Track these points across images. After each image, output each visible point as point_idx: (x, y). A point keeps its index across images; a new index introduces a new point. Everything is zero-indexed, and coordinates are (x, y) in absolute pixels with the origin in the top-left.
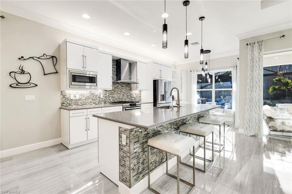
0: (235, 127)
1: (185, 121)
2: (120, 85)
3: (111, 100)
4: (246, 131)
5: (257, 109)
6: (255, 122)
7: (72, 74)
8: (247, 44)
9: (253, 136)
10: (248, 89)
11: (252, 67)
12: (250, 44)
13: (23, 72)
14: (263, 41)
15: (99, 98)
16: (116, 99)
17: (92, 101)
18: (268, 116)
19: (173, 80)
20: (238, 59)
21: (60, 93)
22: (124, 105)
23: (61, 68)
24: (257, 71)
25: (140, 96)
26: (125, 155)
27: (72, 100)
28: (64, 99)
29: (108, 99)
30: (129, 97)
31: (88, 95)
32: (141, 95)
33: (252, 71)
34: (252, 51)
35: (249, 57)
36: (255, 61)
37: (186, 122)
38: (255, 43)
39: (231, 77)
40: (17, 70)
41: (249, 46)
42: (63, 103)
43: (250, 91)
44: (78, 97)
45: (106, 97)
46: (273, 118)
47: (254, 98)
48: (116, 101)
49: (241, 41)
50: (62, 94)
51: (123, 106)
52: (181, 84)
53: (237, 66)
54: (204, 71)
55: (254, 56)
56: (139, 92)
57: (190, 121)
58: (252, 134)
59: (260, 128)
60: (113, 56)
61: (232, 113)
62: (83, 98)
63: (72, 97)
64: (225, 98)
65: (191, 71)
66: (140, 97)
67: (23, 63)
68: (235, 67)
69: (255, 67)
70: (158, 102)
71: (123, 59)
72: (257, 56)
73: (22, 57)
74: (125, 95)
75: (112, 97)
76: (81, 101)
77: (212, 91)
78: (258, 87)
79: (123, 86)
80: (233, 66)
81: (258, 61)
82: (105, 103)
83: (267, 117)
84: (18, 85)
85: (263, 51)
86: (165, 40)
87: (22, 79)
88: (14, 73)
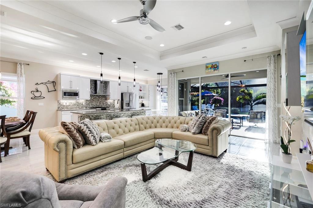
3: (91, 106)
7: (64, 91)
13: (37, 91)
15: (82, 104)
16: (94, 106)
17: (77, 106)
23: (58, 88)
25: (113, 103)
27: (64, 106)
28: (59, 105)
29: (88, 105)
30: (105, 104)
31: (75, 103)
40: (35, 90)
42: (59, 107)
44: (68, 104)
45: (87, 104)
48: (94, 107)
49: (168, 71)
50: (58, 102)
52: (149, 95)
56: (113, 101)
60: (91, 79)
62: (71, 105)
63: (64, 104)
65: (156, 86)
67: (37, 86)
71: (99, 80)
73: (37, 83)
74: (101, 103)
75: (92, 104)
79: (100, 97)
82: (86, 108)
84: (35, 98)
85: (176, 78)
87: (37, 94)
88: (33, 92)
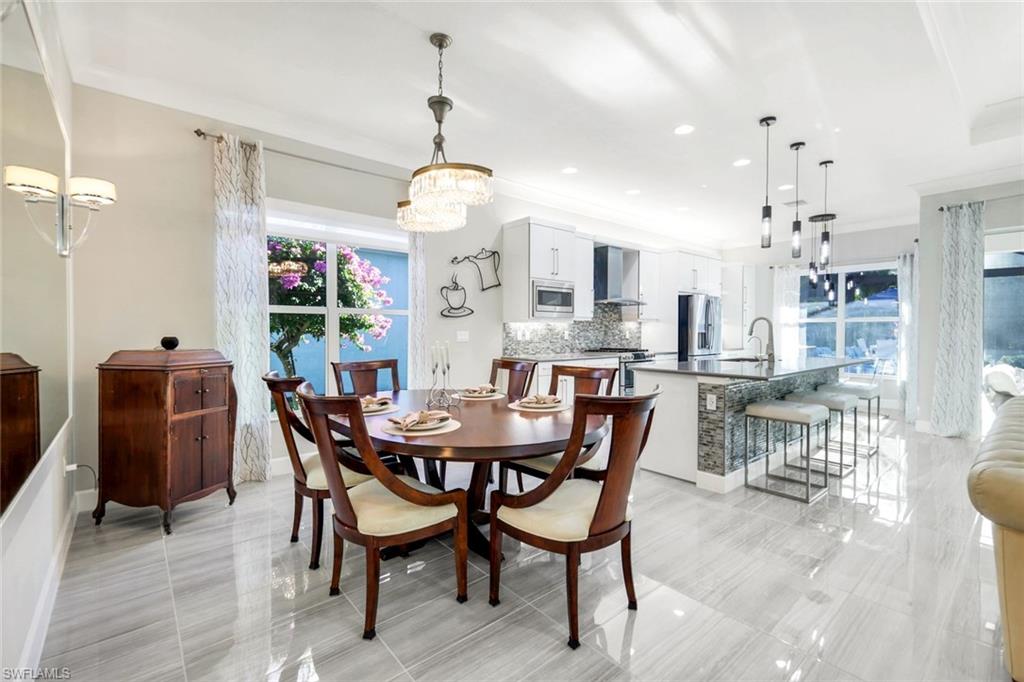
0: (907, 421)
1: (792, 387)
2: (600, 308)
3: (583, 345)
4: (935, 425)
5: (967, 369)
6: (959, 402)
7: (539, 288)
8: (942, 209)
9: (955, 437)
10: (944, 320)
11: (953, 266)
12: (949, 209)
13: (456, 287)
14: (982, 203)
15: (562, 338)
18: (1000, 389)
19: (724, 293)
20: (917, 241)
21: (502, 326)
22: (624, 355)
23: (512, 274)
24: (966, 277)
25: (638, 335)
26: (712, 426)
27: (518, 343)
28: (507, 340)
29: (577, 341)
32: (640, 332)
33: (955, 275)
34: (955, 225)
35: (946, 241)
36: (961, 253)
37: (795, 388)
38: (961, 207)
39: (896, 276)
40: (449, 284)
41: (946, 214)
42: (507, 349)
43: (947, 326)
45: (574, 337)
46: (1013, 394)
47: (959, 344)
48: (592, 347)
49: (925, 201)
50: (504, 329)
51: (620, 358)
52: (743, 303)
53: (912, 256)
54: (816, 269)
55: (959, 238)
56: (638, 326)
57: (801, 389)
58: (949, 434)
59: (973, 417)
60: (595, 243)
61: (899, 384)
62: (536, 339)
63: (520, 336)
64: (872, 347)
65: (771, 268)
66: (639, 338)
67: (456, 269)
68: (908, 257)
69: (961, 266)
70: (692, 352)
71: (613, 247)
72: (966, 238)
73: (456, 258)
74: (609, 333)
75: (585, 338)
76: (532, 345)
77: (835, 323)
78: (969, 315)
79: (606, 312)
80: (902, 255)
81: (969, 250)
82: (572, 351)
83: (997, 392)
85: (983, 225)
86: (766, 233)
87: (455, 299)
88: (444, 291)
